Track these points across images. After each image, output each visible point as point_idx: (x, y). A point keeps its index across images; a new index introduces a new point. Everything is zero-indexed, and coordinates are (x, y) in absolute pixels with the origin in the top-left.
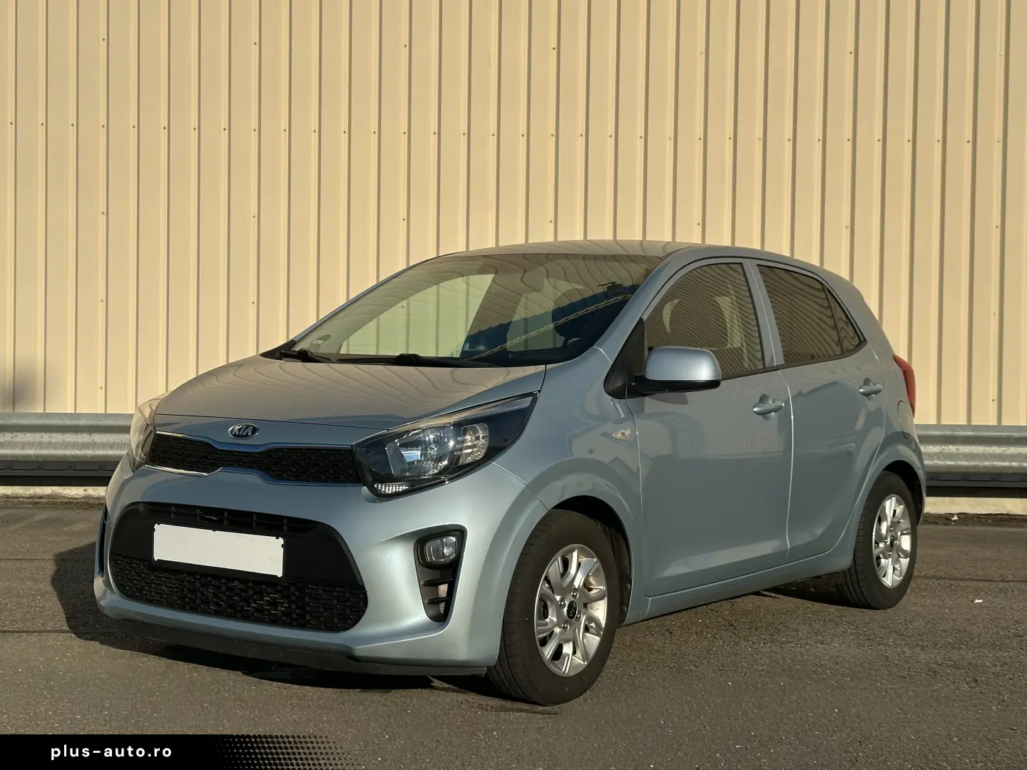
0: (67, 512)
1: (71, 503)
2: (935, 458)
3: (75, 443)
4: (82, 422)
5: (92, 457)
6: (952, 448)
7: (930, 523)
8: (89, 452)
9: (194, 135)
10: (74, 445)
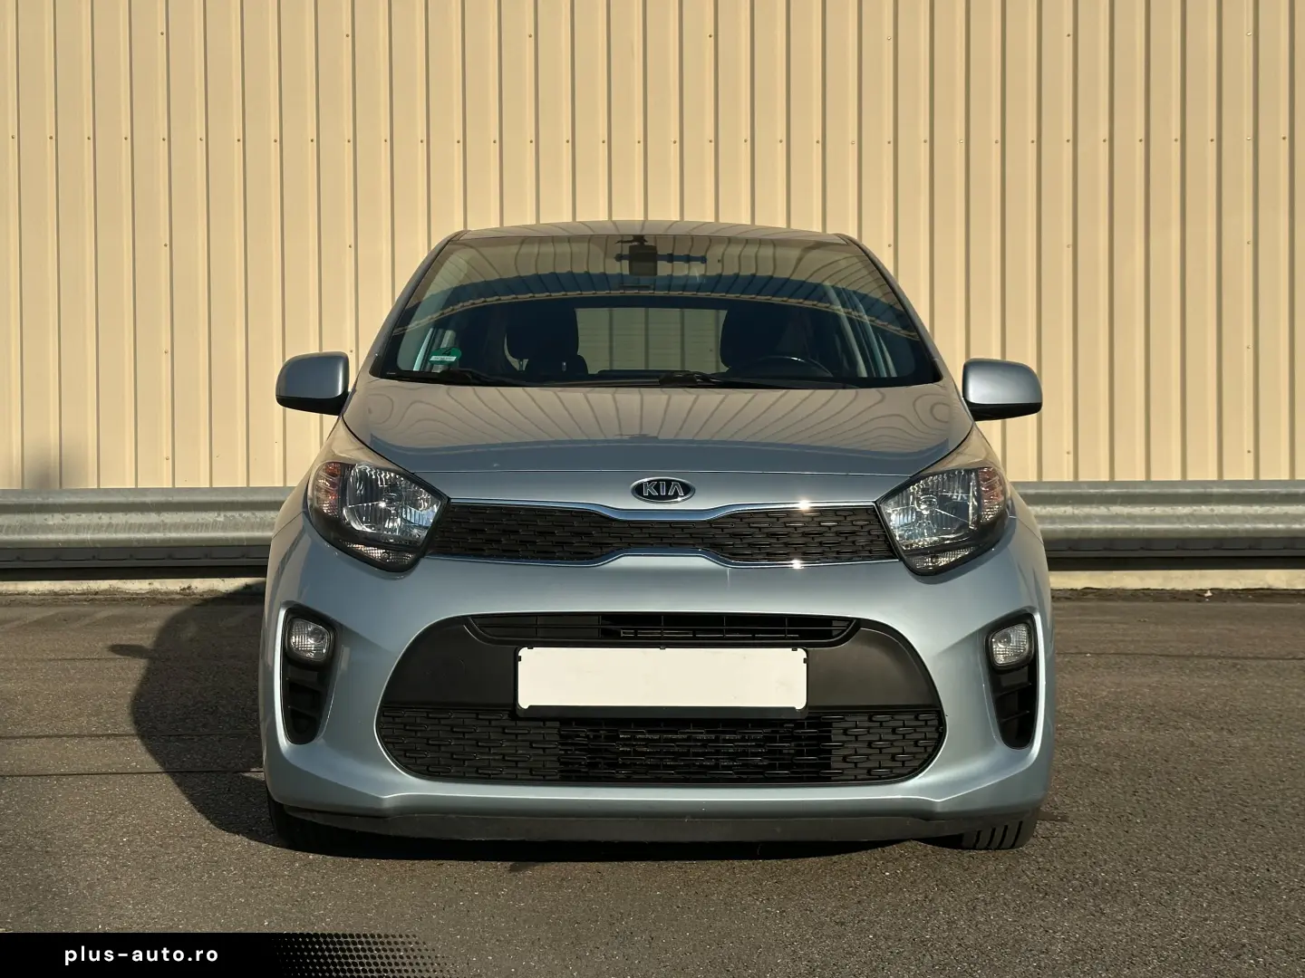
0: (133, 609)
1: (134, 599)
2: (1185, 521)
3: (140, 525)
4: (148, 499)
5: (163, 541)
6: (1205, 509)
7: (1180, 600)
8: (158, 535)
9: (275, 148)
10: (140, 527)
